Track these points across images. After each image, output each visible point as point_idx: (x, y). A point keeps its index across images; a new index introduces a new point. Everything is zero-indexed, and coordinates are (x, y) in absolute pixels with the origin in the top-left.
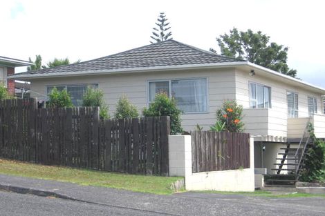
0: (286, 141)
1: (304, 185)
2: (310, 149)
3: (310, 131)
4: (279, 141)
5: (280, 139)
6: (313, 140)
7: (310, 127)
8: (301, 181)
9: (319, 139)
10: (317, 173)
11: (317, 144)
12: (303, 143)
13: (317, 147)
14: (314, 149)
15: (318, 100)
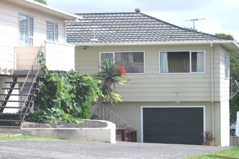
0: (12, 74)
1: (31, 126)
2: (41, 83)
3: (40, 62)
4: (8, 74)
5: (5, 71)
6: (45, 72)
7: (41, 57)
8: (27, 121)
9: (52, 72)
10: (47, 112)
11: (49, 77)
12: (32, 76)
13: (49, 80)
14: (46, 83)
15: (60, 27)
